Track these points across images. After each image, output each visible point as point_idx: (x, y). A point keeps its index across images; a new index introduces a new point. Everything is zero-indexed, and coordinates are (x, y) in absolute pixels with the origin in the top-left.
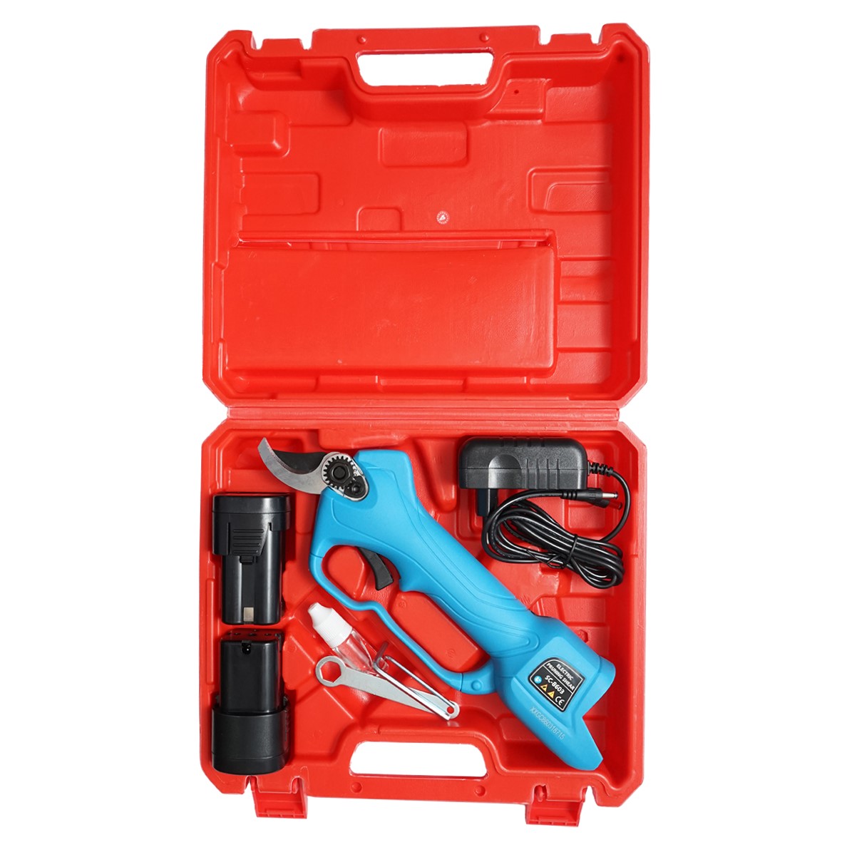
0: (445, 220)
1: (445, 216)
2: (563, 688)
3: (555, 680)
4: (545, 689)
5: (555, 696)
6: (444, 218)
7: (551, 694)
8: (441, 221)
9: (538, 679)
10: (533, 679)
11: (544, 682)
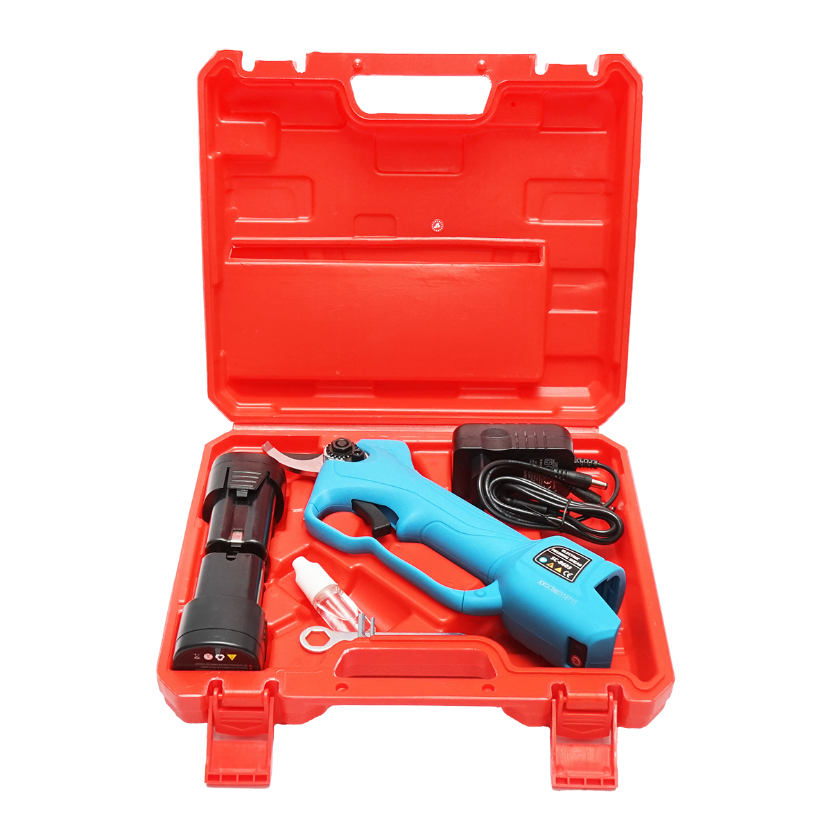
0: (439, 228)
1: (440, 224)
2: (570, 565)
3: (560, 560)
4: (552, 567)
5: (562, 571)
6: (439, 226)
7: (559, 570)
8: (436, 229)
9: (543, 560)
10: (538, 559)
11: (550, 561)
